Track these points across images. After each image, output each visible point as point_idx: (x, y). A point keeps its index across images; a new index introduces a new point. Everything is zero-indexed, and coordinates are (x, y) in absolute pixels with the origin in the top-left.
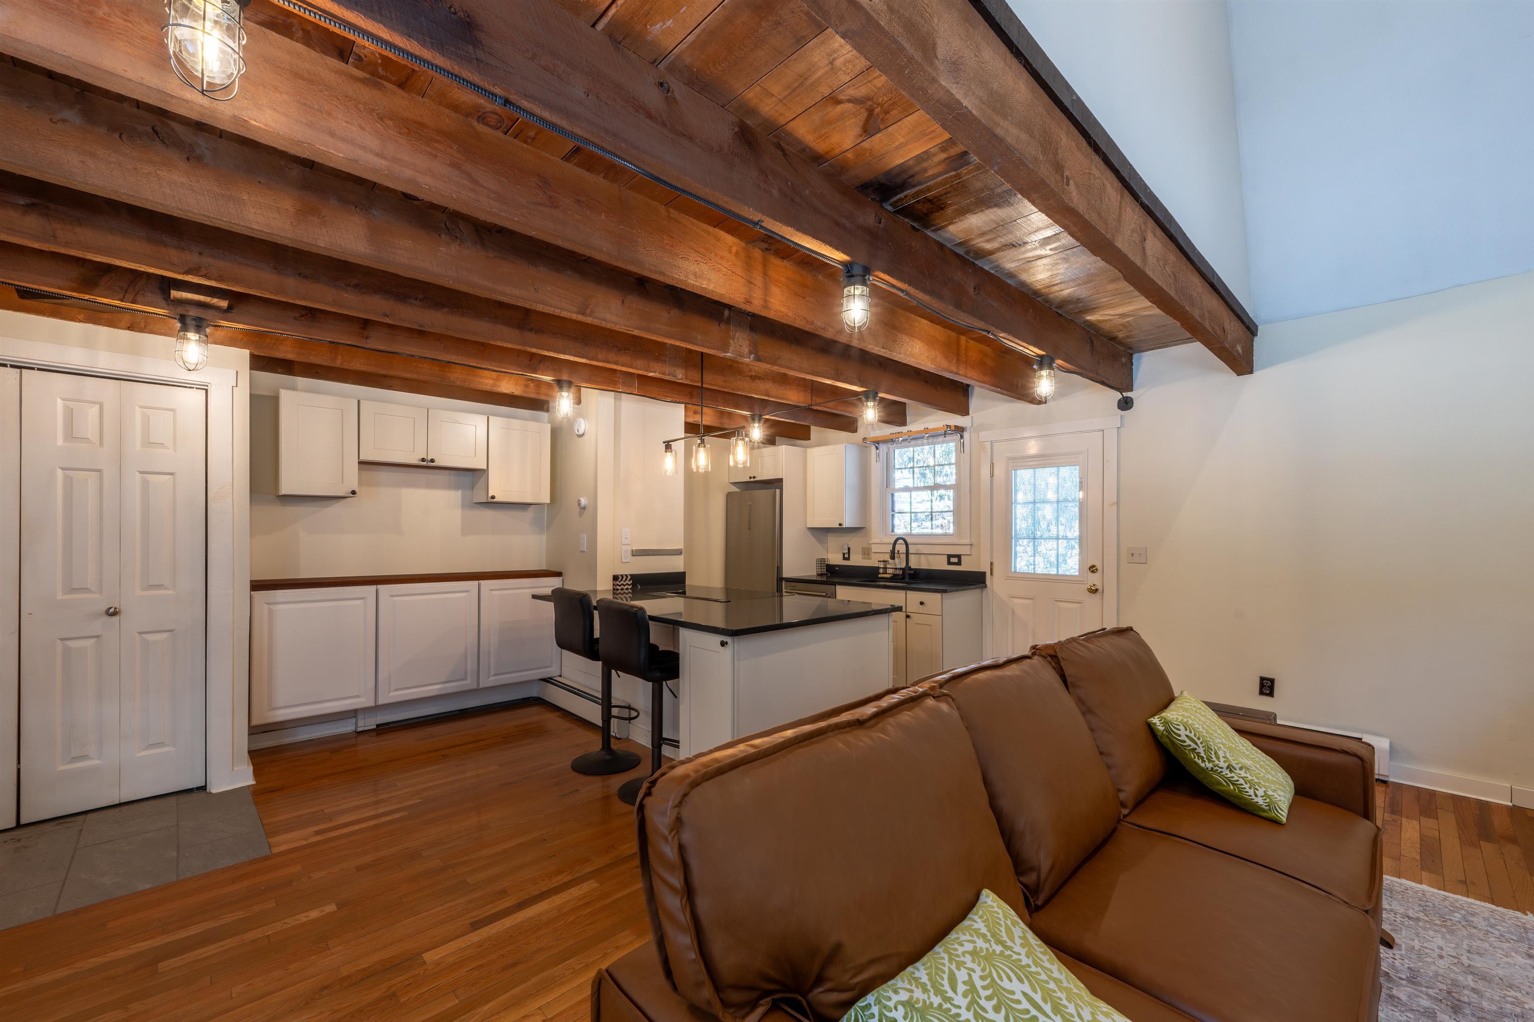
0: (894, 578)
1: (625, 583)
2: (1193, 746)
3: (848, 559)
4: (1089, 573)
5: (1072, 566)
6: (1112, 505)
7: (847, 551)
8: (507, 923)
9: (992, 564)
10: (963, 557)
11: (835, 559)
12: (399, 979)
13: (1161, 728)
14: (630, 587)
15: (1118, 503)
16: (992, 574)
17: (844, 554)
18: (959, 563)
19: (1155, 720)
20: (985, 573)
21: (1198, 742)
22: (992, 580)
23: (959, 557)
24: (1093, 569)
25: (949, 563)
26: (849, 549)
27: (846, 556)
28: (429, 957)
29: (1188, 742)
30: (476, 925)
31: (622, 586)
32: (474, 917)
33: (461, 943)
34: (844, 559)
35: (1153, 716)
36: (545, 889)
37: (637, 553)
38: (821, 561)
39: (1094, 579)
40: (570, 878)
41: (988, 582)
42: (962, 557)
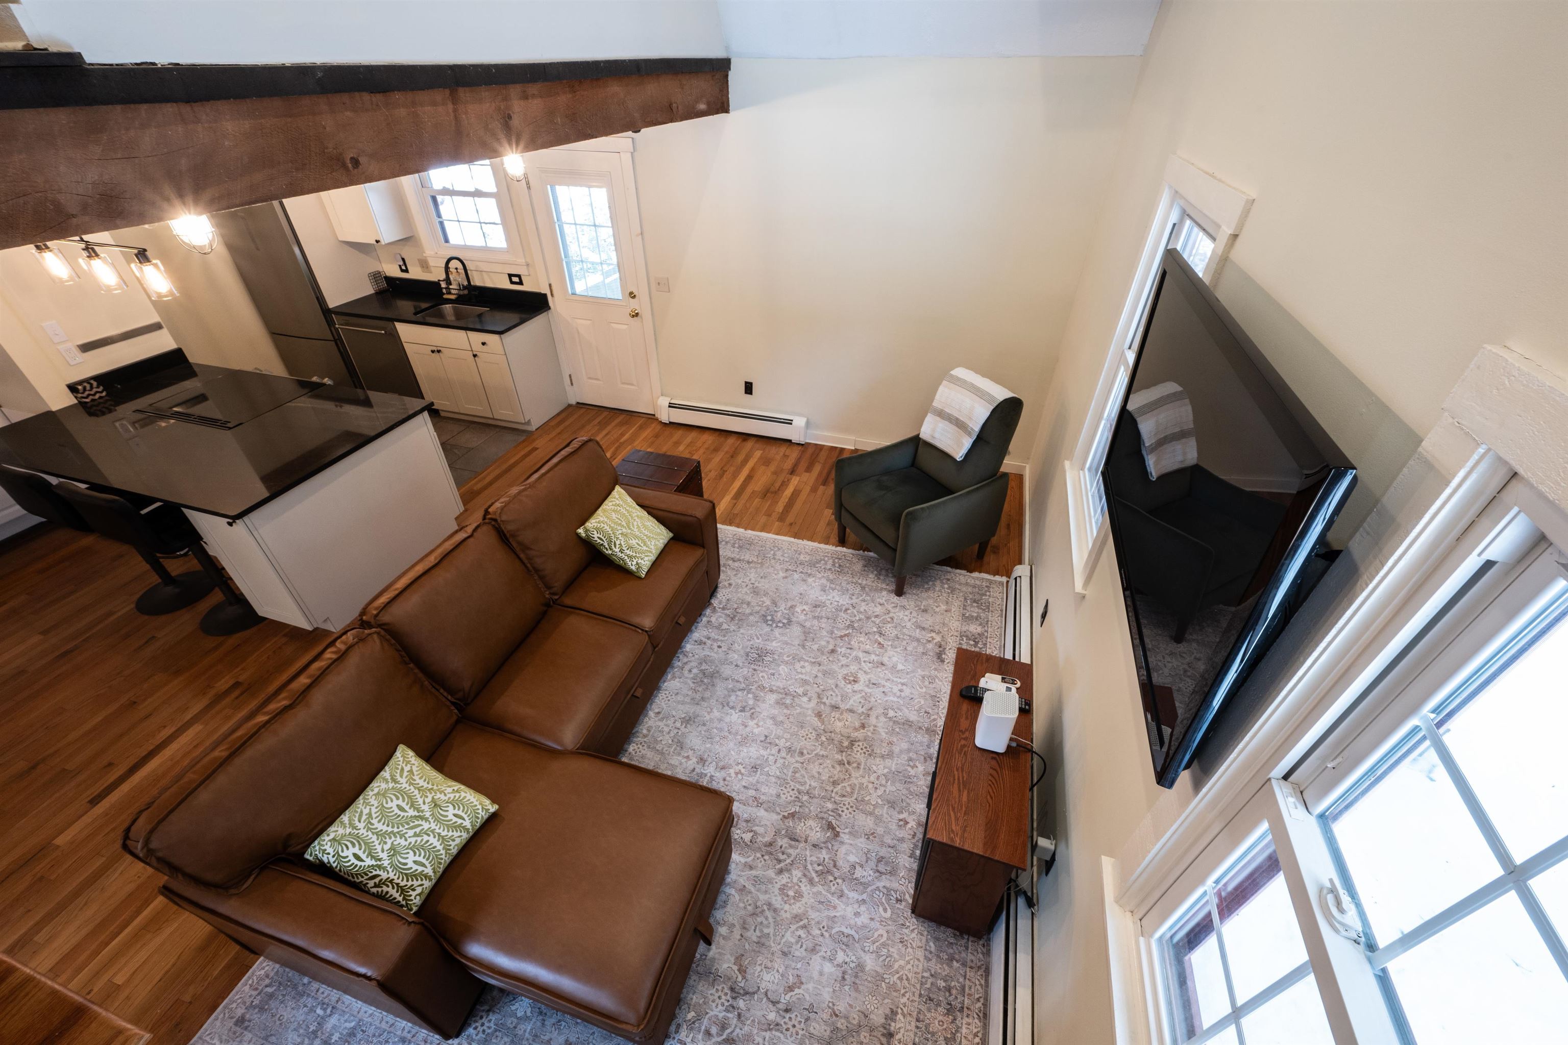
1: (92, 393)
2: (602, 542)
3: (406, 271)
4: (631, 299)
5: (615, 292)
6: (637, 235)
7: (401, 263)
8: (125, 787)
9: (550, 285)
11: (392, 270)
12: (41, 866)
13: (584, 535)
14: (104, 394)
15: (642, 234)
16: (552, 295)
17: (400, 266)
18: (521, 283)
19: (581, 531)
20: (546, 294)
21: (604, 539)
22: (553, 301)
23: (519, 276)
24: (632, 295)
25: (512, 282)
26: (403, 260)
27: (404, 268)
28: (59, 841)
29: (599, 541)
30: (95, 801)
31: (91, 397)
32: (89, 796)
33: (87, 819)
35: (579, 527)
36: (151, 748)
37: (87, 347)
38: (376, 276)
39: (634, 304)
40: (173, 729)
41: (551, 304)
42: (522, 277)
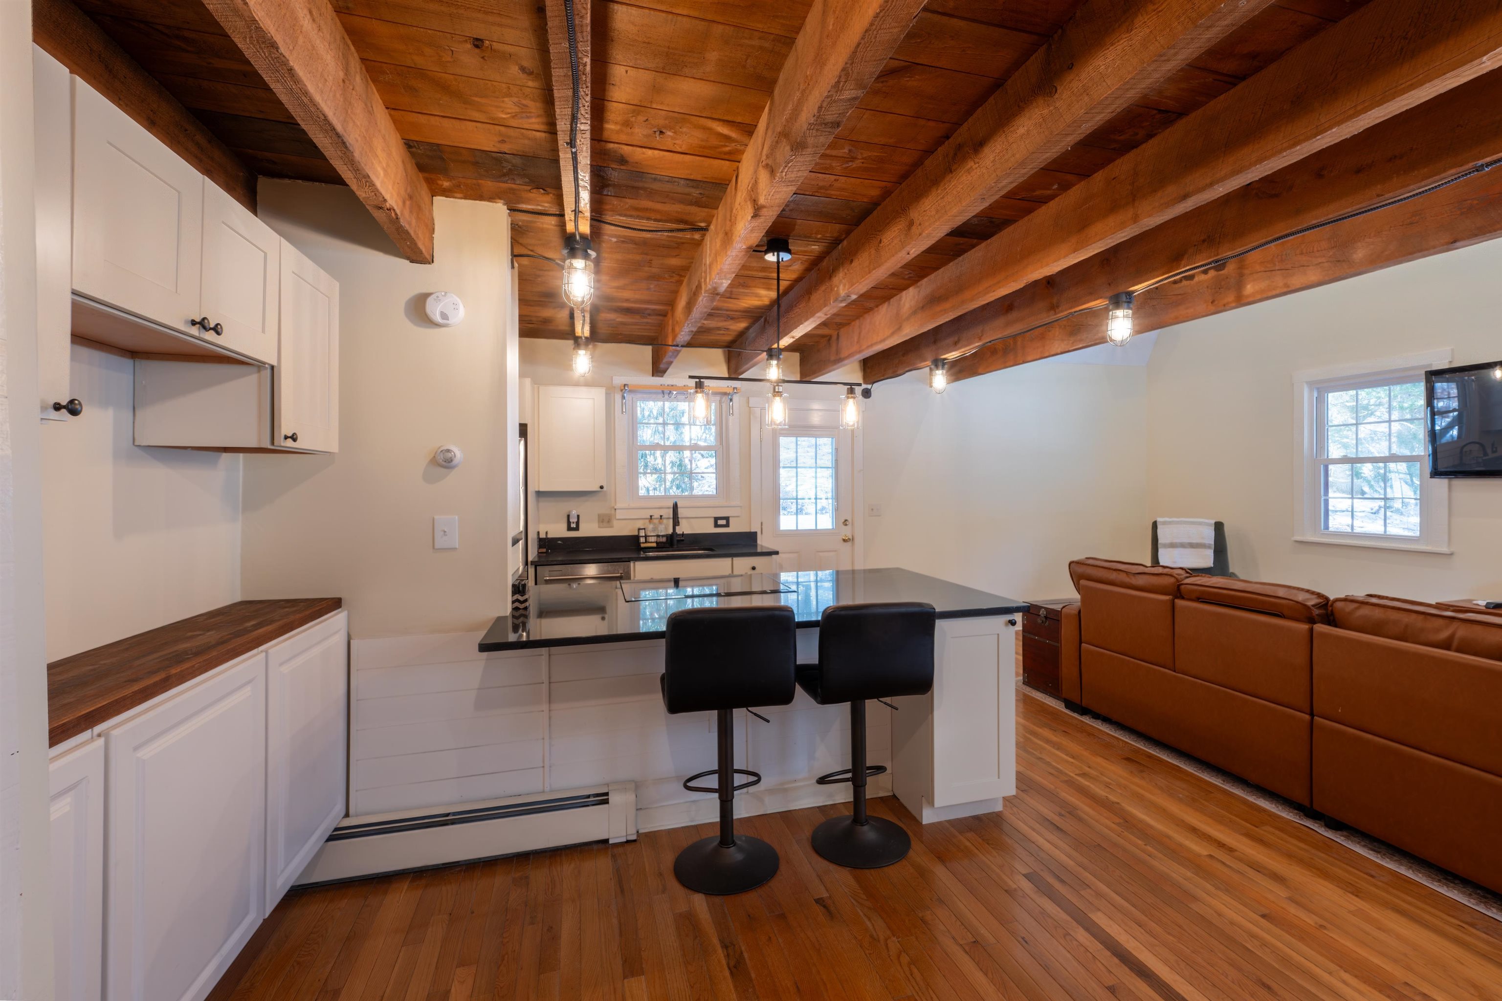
0: (660, 546)
3: (577, 529)
4: (842, 526)
6: (860, 471)
7: (573, 520)
9: (760, 524)
10: (731, 520)
11: (558, 530)
15: (863, 470)
16: (761, 533)
17: (570, 524)
18: (727, 525)
20: (756, 532)
22: (763, 540)
23: (727, 519)
24: (845, 523)
25: (716, 525)
26: (572, 517)
27: (574, 525)
34: (570, 529)
39: (847, 532)
41: (760, 542)
42: (730, 518)
